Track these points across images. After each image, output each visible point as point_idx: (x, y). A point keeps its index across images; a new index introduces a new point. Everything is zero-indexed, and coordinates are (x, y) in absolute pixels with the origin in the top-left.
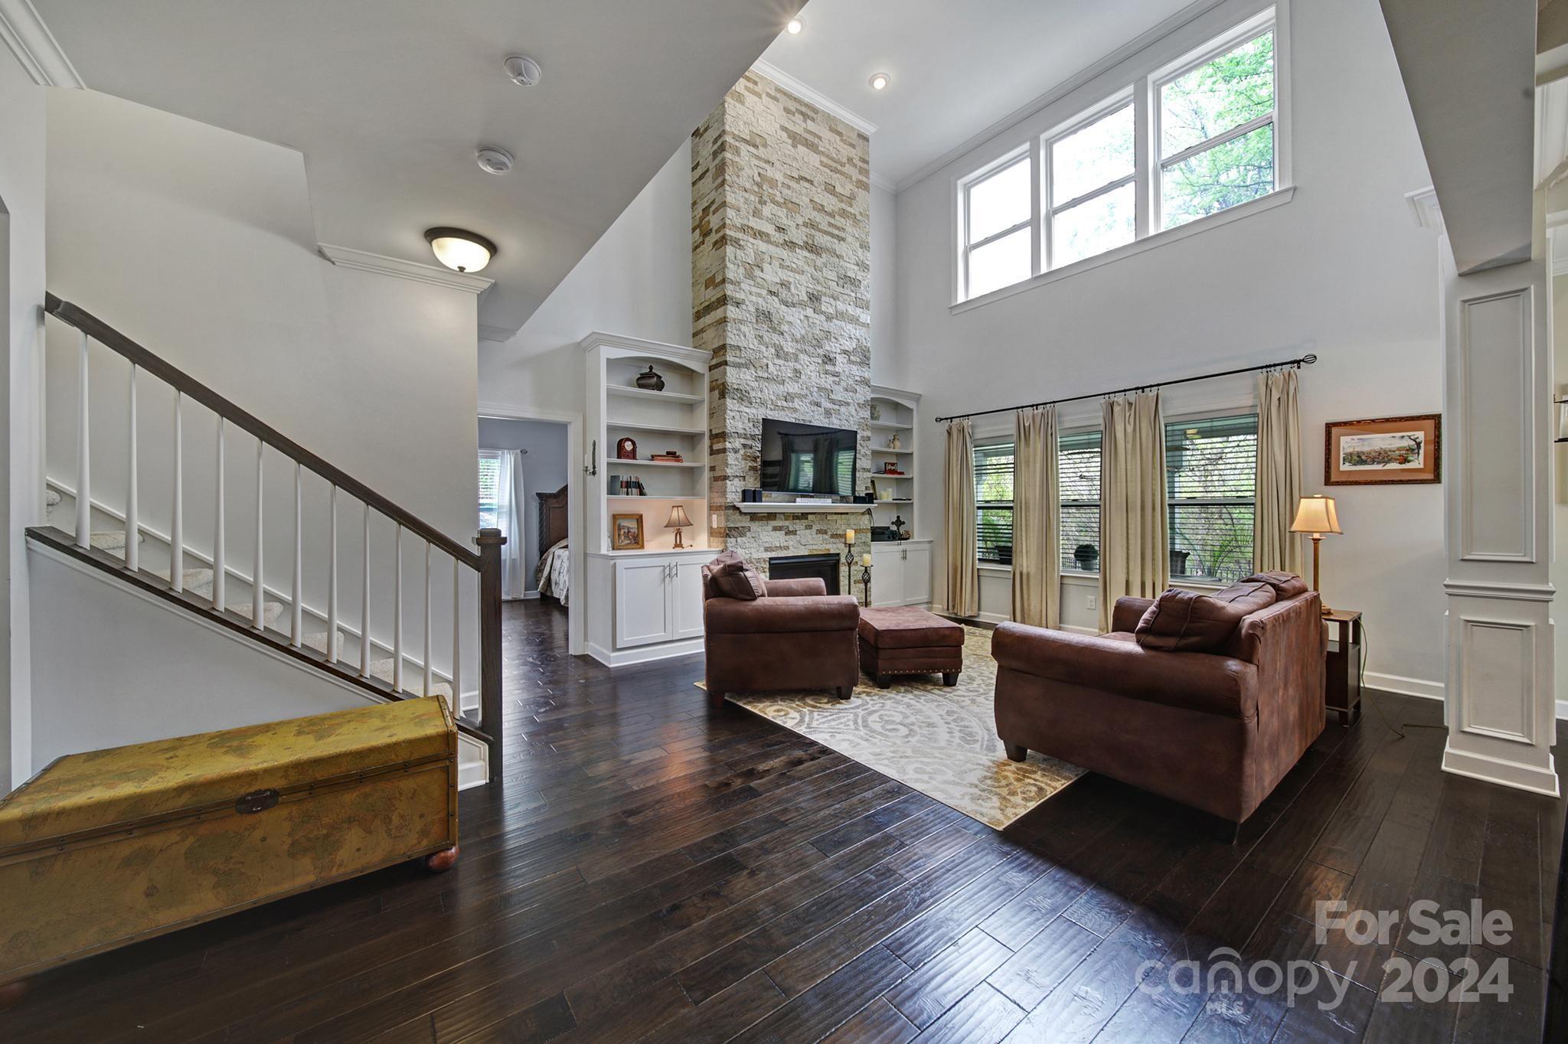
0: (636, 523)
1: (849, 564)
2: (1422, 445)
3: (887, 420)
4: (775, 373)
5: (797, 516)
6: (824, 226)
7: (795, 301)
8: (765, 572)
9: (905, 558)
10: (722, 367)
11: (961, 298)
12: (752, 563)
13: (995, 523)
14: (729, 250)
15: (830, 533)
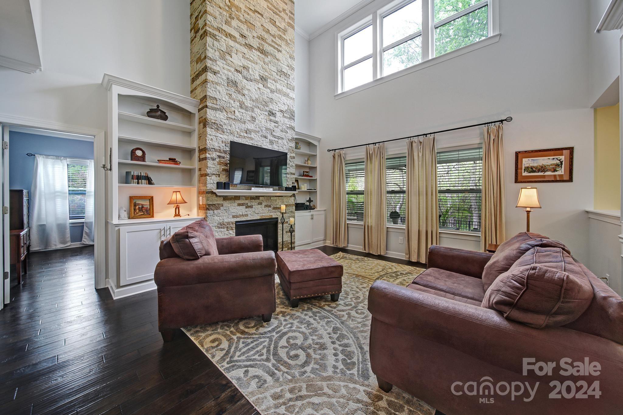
0: (149, 202)
1: (283, 223)
2: (563, 163)
3: (304, 150)
4: (240, 117)
5: (253, 198)
6: (269, 41)
7: (252, 79)
8: (232, 230)
9: (312, 219)
10: (205, 109)
11: (340, 91)
12: (224, 225)
13: (353, 201)
14: (209, 40)
15: (272, 207)
